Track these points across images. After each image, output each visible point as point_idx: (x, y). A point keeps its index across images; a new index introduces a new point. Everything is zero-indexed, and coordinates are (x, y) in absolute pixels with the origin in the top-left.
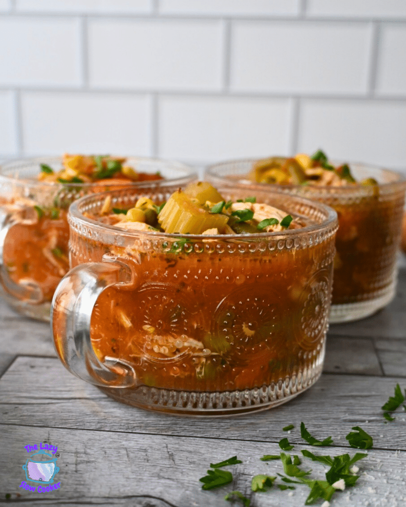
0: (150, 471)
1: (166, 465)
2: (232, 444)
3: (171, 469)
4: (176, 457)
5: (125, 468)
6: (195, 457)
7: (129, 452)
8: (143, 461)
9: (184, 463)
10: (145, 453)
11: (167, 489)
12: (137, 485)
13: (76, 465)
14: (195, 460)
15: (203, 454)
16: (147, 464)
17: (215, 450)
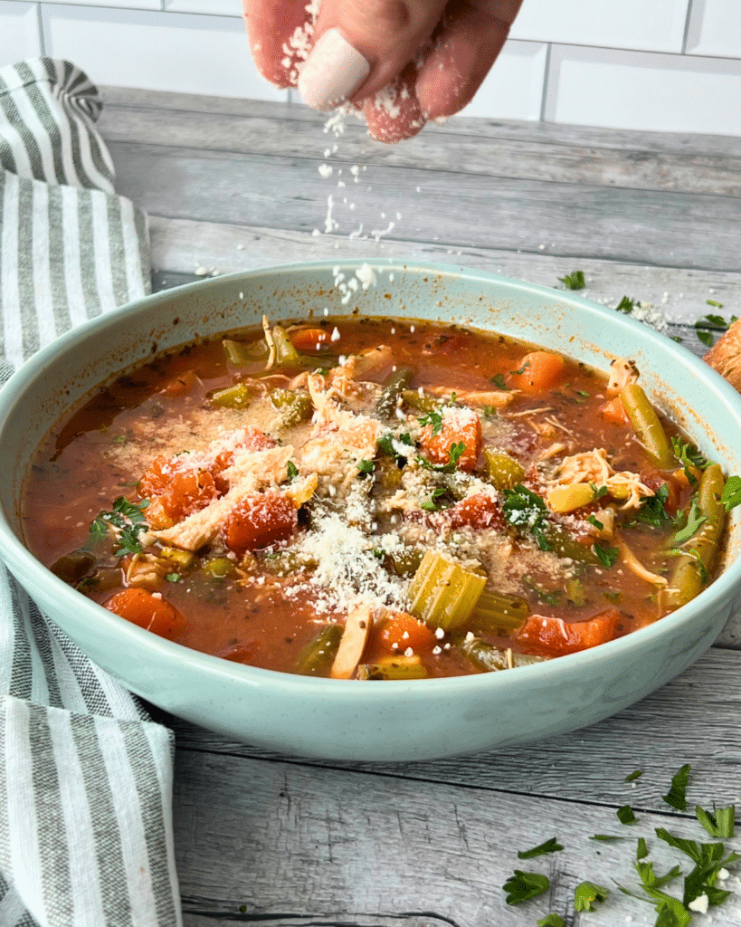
0: (433, 864)
1: (455, 849)
2: (550, 808)
3: (462, 859)
4: (470, 834)
5: (399, 854)
6: (497, 834)
7: (402, 821)
8: (422, 840)
9: (480, 848)
10: (425, 823)
11: (458, 901)
12: (417, 892)
13: (329, 845)
14: (496, 841)
15: (508, 828)
16: (429, 847)
17: (525, 821)
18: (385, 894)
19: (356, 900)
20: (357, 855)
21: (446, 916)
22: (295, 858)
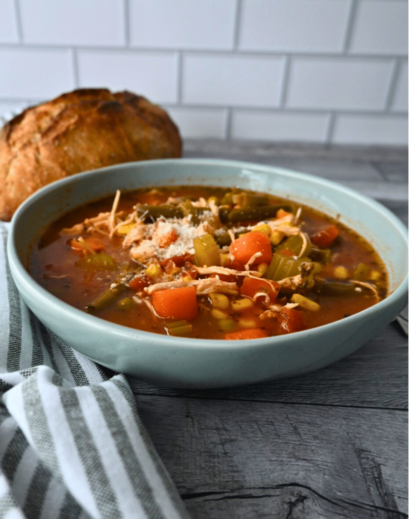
0: (286, 451)
1: (295, 441)
2: (339, 412)
3: (301, 446)
4: (300, 431)
5: (264, 447)
6: (315, 429)
7: (260, 426)
8: (275, 437)
9: (309, 439)
10: (273, 426)
11: (308, 474)
12: (282, 470)
13: (222, 444)
14: (317, 434)
15: (321, 425)
16: (280, 441)
17: (328, 420)
18: (264, 473)
19: (247, 478)
20: (240, 449)
21: (304, 485)
22: (203, 454)
